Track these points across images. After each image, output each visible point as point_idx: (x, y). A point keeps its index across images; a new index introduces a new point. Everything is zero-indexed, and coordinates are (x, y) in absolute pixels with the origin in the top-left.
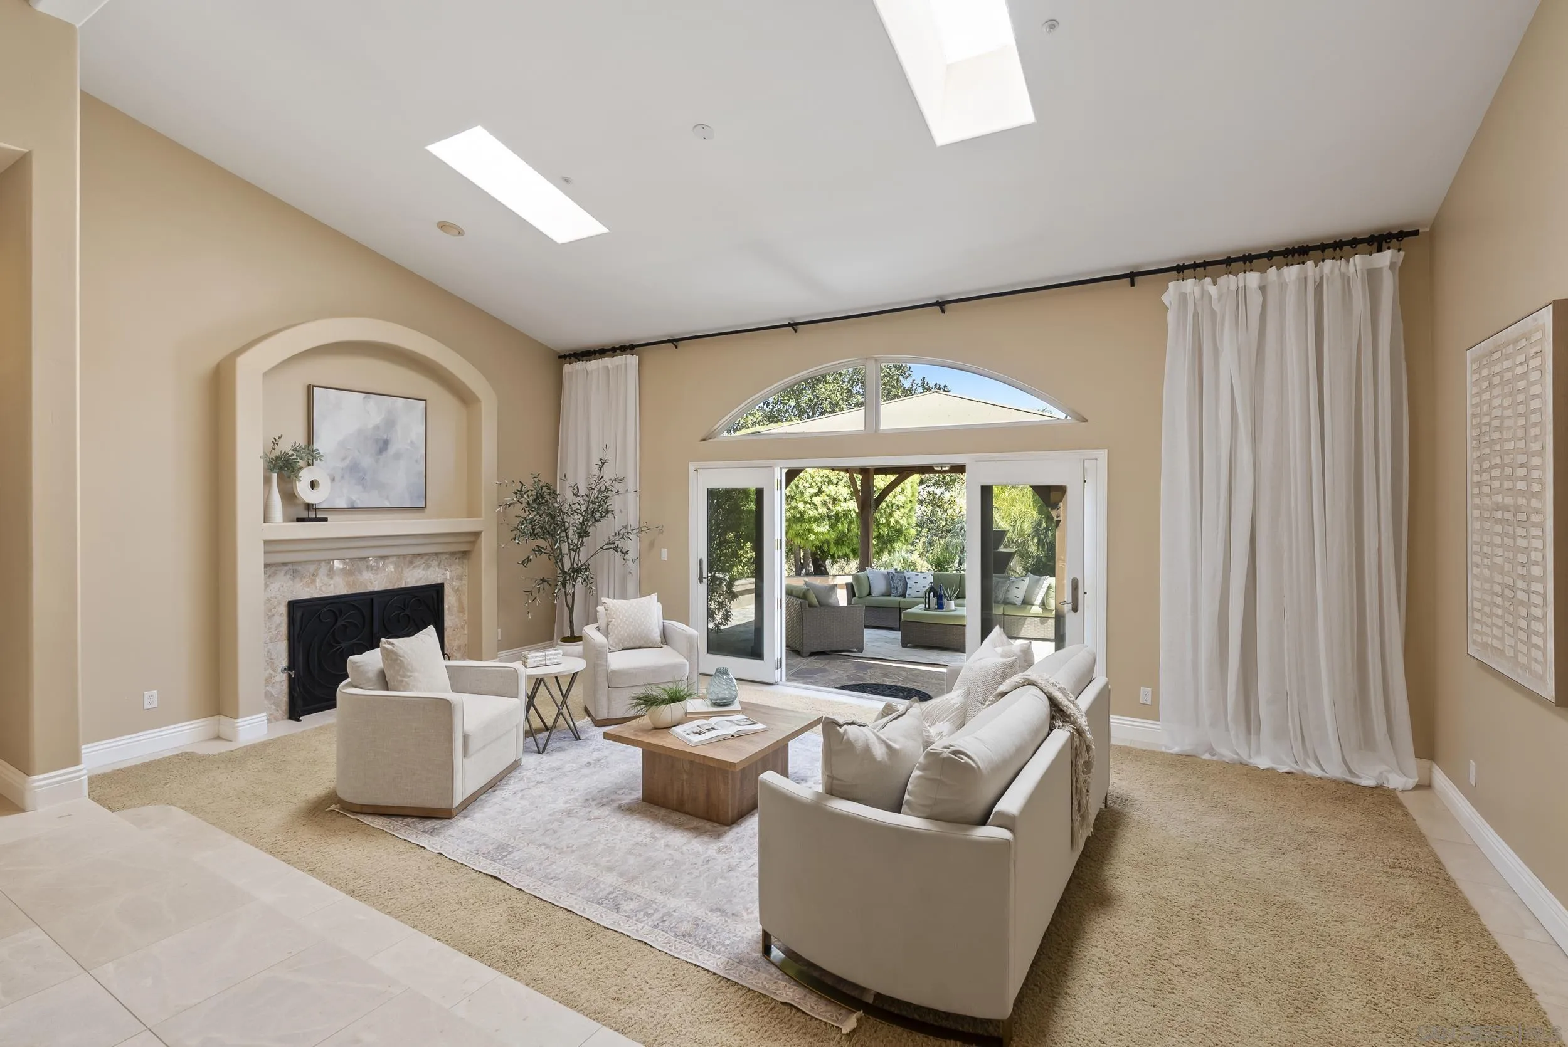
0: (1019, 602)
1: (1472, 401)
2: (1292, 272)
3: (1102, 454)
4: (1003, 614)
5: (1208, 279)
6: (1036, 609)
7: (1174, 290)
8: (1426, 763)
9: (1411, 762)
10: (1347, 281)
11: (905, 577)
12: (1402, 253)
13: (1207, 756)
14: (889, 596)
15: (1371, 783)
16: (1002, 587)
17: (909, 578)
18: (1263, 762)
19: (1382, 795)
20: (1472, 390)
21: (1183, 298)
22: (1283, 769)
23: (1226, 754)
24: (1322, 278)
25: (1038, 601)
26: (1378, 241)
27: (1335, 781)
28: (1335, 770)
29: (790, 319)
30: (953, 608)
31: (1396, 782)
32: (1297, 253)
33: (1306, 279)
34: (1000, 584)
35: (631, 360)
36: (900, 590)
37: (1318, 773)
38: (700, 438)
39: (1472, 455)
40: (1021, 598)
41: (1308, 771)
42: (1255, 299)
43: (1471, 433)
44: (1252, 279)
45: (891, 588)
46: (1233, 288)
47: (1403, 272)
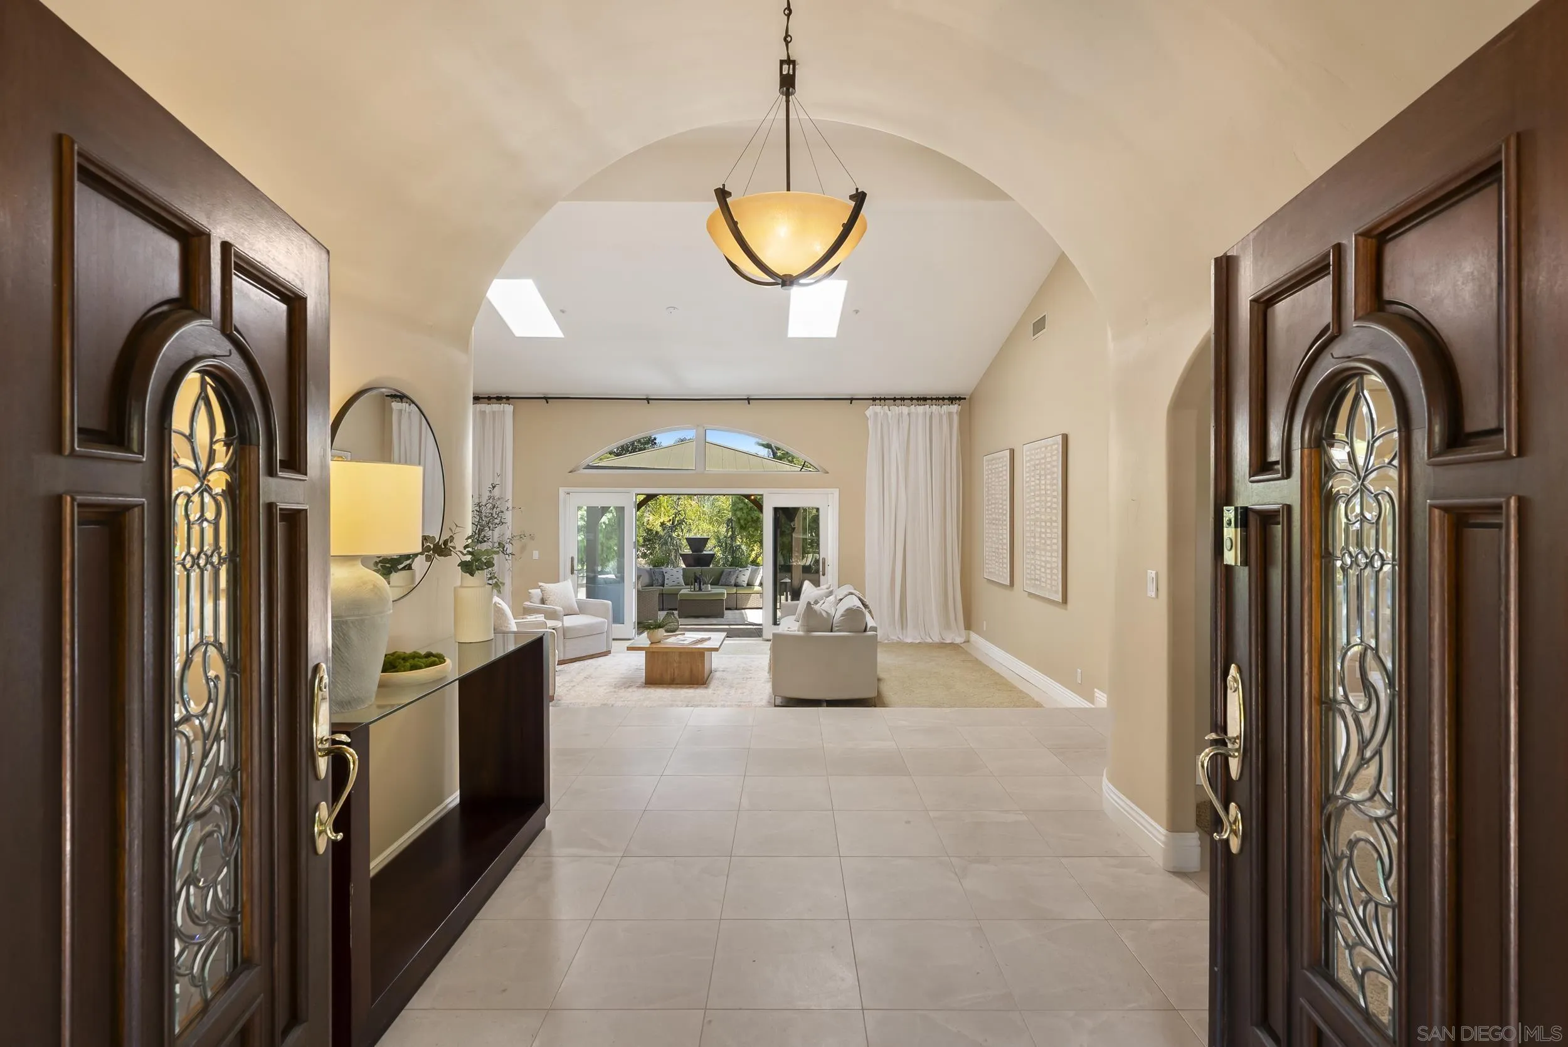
0: (745, 584)
1: (986, 477)
2: (921, 409)
3: (836, 492)
4: (736, 593)
5: (886, 407)
6: (757, 588)
7: (873, 410)
8: (967, 631)
9: (963, 632)
10: (941, 416)
11: (663, 572)
12: (960, 407)
13: (886, 641)
14: (653, 586)
15: (950, 642)
16: (733, 575)
17: (666, 573)
18: (909, 640)
19: (953, 646)
20: (985, 473)
21: (876, 414)
22: (918, 641)
23: (894, 638)
24: (932, 413)
25: (757, 582)
26: (952, 400)
27: (937, 643)
28: (936, 639)
29: (647, 395)
30: (710, 589)
31: (959, 640)
32: (923, 400)
33: (925, 413)
34: (732, 573)
35: (508, 408)
36: (660, 581)
37: (931, 641)
38: (569, 470)
39: (986, 499)
40: (746, 582)
41: (927, 641)
42: (906, 417)
43: (985, 489)
44: (905, 410)
45: (653, 580)
46: (897, 412)
47: (961, 414)
